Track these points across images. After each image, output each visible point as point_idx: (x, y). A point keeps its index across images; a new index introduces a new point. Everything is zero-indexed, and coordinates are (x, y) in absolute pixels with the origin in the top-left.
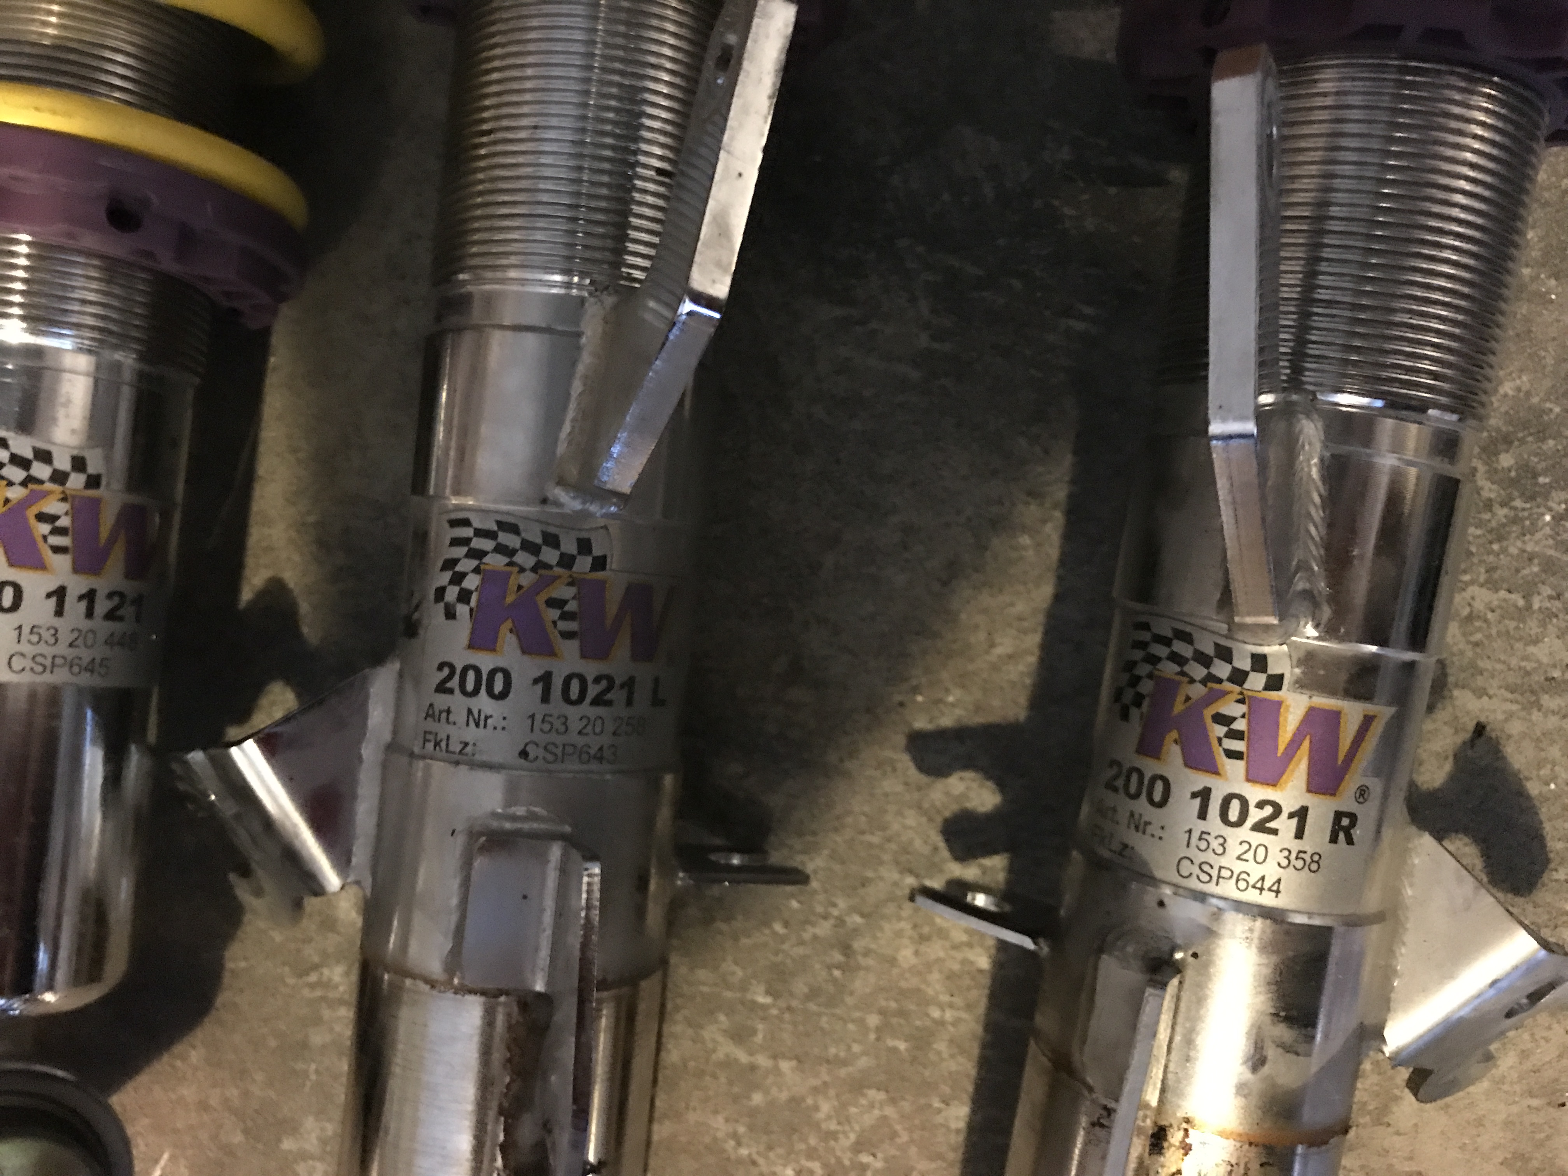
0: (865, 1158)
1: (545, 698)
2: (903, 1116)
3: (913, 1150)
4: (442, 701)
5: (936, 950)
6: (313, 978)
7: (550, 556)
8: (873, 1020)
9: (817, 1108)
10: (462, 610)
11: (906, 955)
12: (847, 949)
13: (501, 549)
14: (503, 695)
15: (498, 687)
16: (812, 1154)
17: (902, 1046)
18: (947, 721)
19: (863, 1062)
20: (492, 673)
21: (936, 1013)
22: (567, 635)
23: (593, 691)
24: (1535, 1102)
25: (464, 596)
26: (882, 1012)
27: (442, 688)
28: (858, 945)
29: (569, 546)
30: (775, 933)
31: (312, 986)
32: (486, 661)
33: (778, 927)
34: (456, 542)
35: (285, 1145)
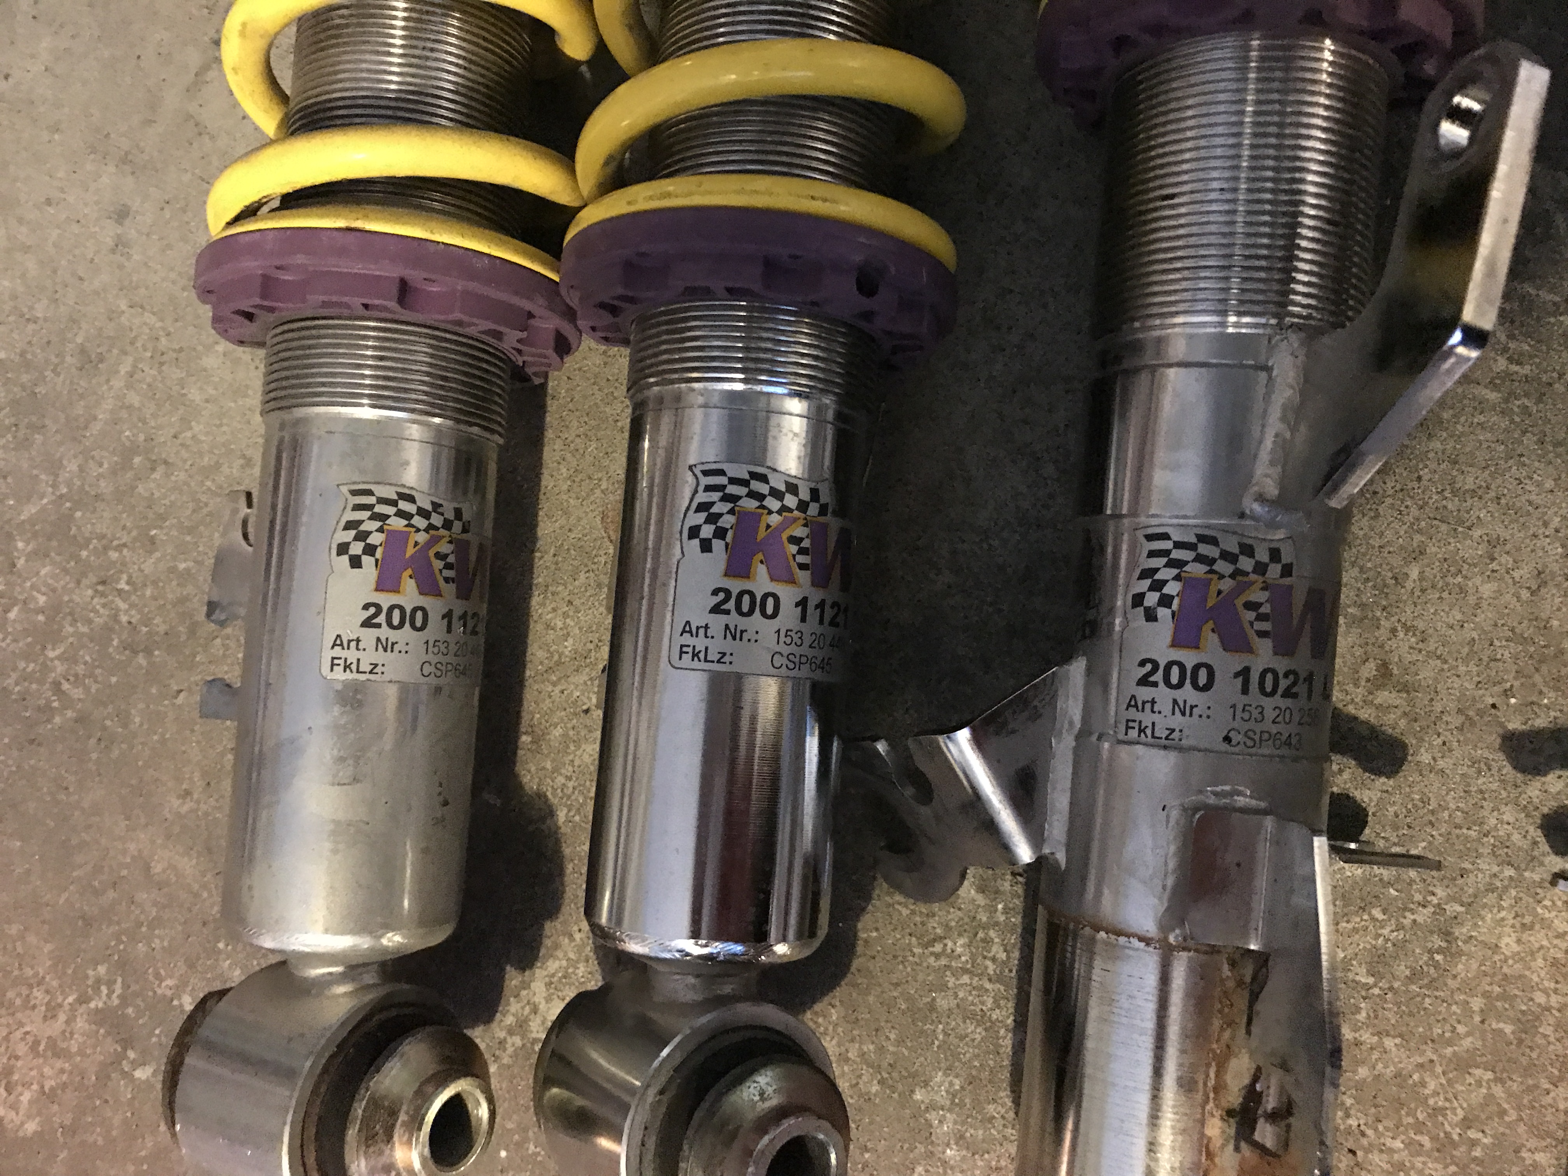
0: (1472, 1134)
1: (1245, 691)
2: (1510, 1094)
3: (1522, 1129)
4: (1145, 693)
5: (1538, 938)
6: (938, 948)
7: (1246, 564)
8: (1477, 1003)
9: (1423, 1084)
10: (1163, 613)
11: (1509, 943)
12: (1447, 935)
13: (1200, 559)
14: (1207, 687)
15: (1202, 679)
16: (1419, 1127)
17: (1508, 1029)
18: (1541, 722)
19: (1467, 1043)
20: (1197, 668)
21: (1540, 998)
22: (1262, 634)
23: (1283, 684)
25: (1165, 602)
26: (1486, 995)
27: (1144, 681)
28: (1461, 931)
29: (1263, 556)
30: (1373, 919)
31: (937, 956)
32: (1189, 658)
33: (1377, 913)
34: (1152, 554)
35: (918, 1096)
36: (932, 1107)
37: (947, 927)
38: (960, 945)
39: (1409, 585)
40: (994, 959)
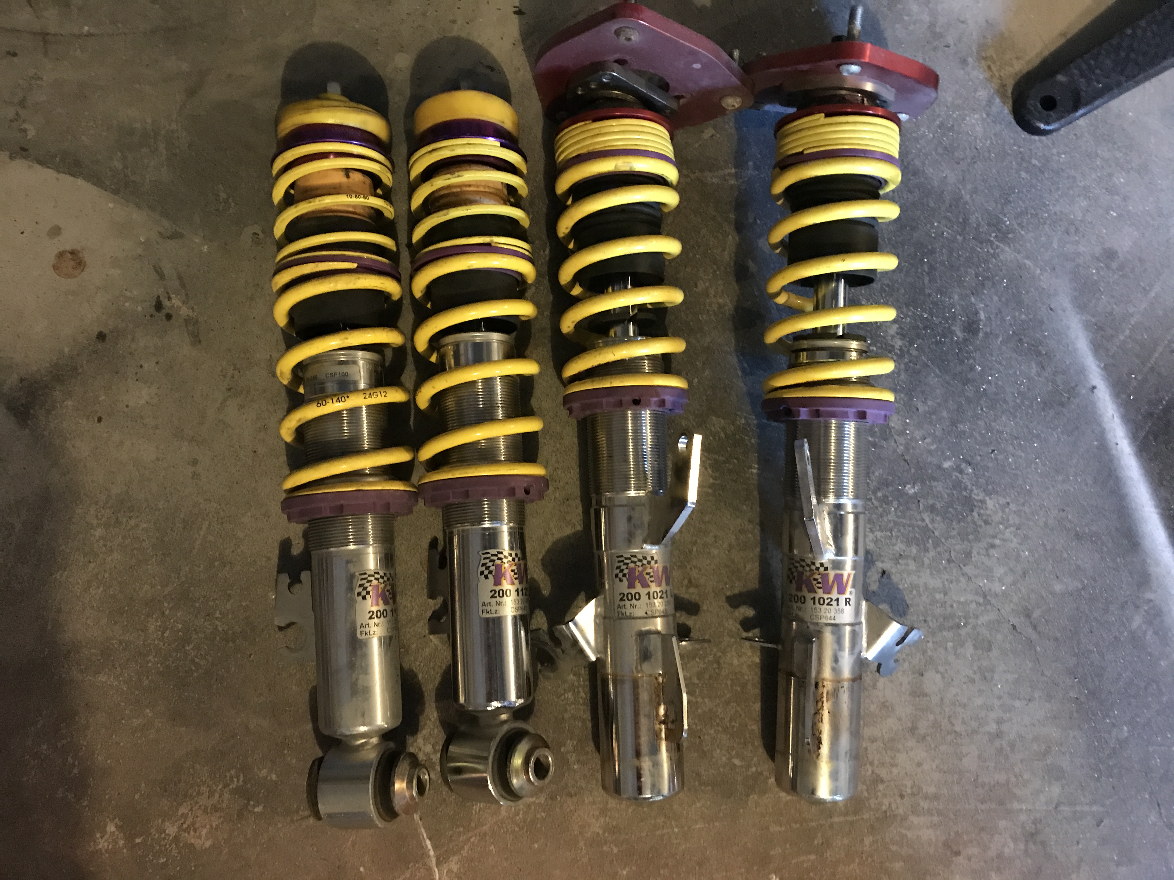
0: (733, 724)
1: (649, 598)
2: (742, 709)
3: (747, 719)
4: (622, 603)
5: (744, 659)
7: (645, 562)
8: (729, 682)
9: (717, 711)
10: (624, 579)
11: (736, 662)
12: (718, 663)
13: (632, 562)
14: (639, 599)
15: (637, 597)
16: (718, 725)
17: (739, 689)
18: (736, 591)
19: (728, 696)
20: (635, 594)
21: (746, 677)
22: (652, 582)
23: (659, 595)
24: (915, 676)
25: (624, 575)
26: (731, 680)
27: (622, 600)
28: (721, 661)
29: (649, 559)
30: (697, 662)
31: (563, 700)
32: (633, 591)
33: (698, 660)
34: (619, 562)
35: (562, 749)
36: (568, 752)
37: (565, 690)
38: (570, 695)
39: (694, 553)
40: (582, 697)
